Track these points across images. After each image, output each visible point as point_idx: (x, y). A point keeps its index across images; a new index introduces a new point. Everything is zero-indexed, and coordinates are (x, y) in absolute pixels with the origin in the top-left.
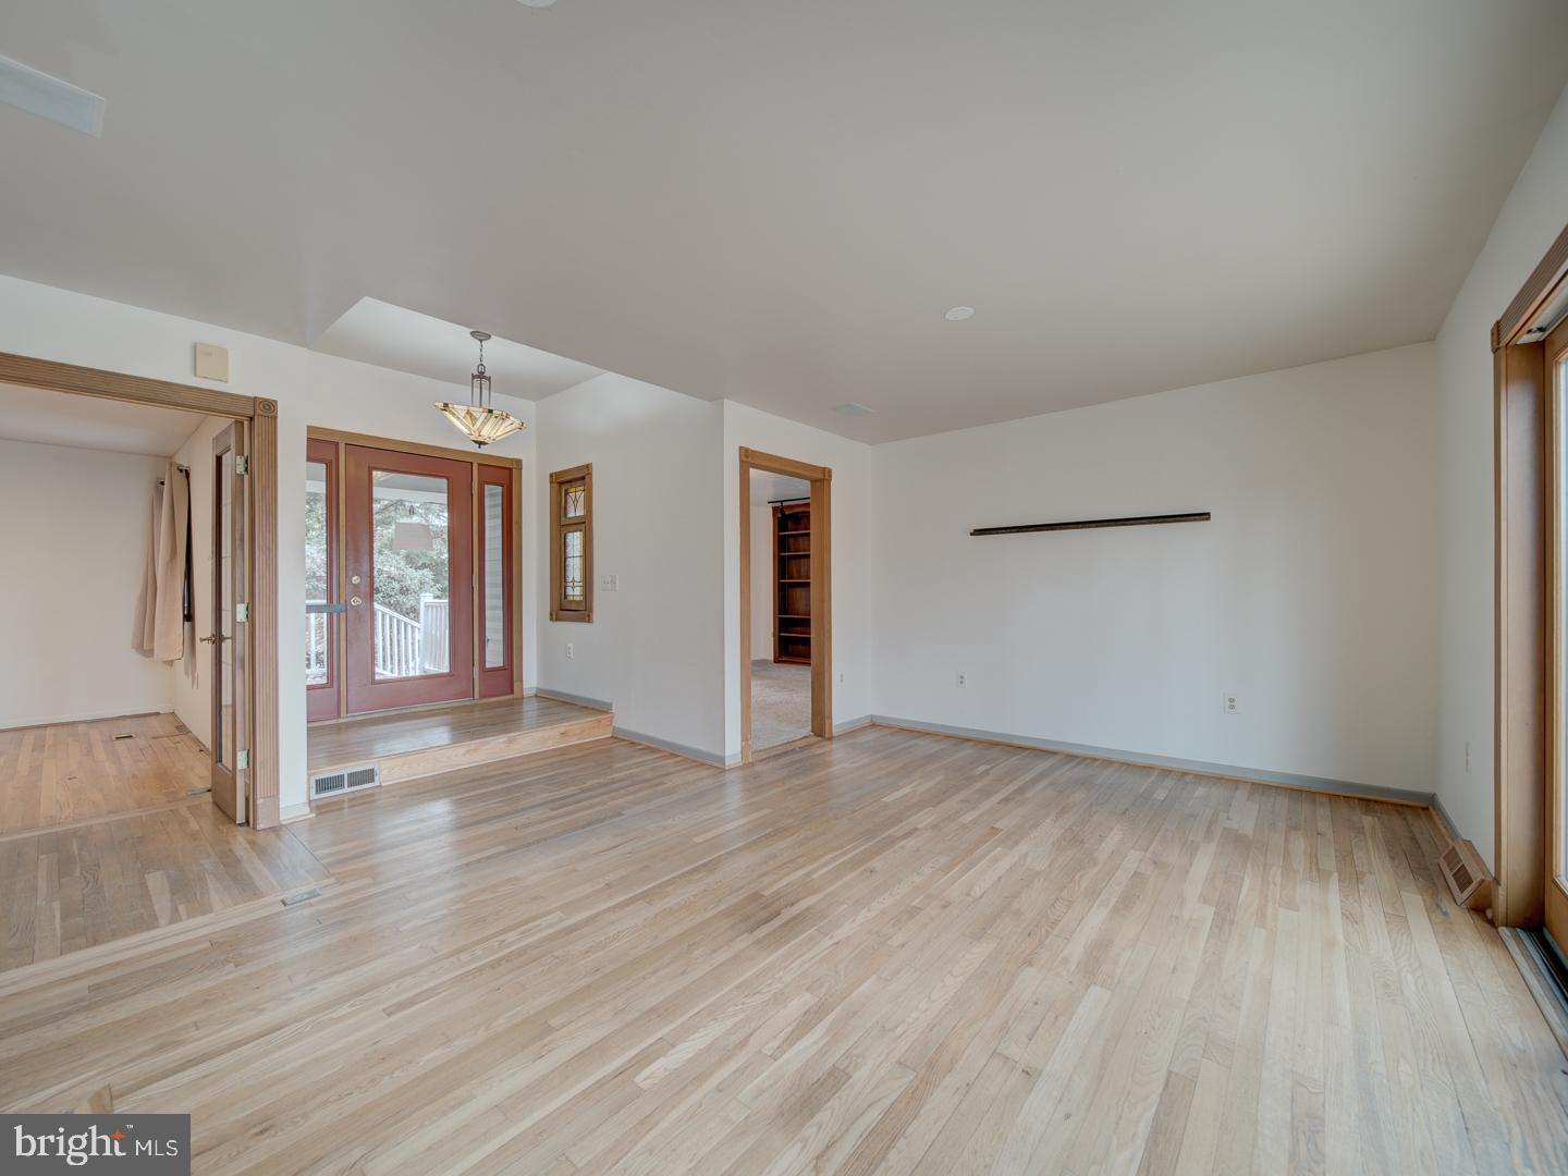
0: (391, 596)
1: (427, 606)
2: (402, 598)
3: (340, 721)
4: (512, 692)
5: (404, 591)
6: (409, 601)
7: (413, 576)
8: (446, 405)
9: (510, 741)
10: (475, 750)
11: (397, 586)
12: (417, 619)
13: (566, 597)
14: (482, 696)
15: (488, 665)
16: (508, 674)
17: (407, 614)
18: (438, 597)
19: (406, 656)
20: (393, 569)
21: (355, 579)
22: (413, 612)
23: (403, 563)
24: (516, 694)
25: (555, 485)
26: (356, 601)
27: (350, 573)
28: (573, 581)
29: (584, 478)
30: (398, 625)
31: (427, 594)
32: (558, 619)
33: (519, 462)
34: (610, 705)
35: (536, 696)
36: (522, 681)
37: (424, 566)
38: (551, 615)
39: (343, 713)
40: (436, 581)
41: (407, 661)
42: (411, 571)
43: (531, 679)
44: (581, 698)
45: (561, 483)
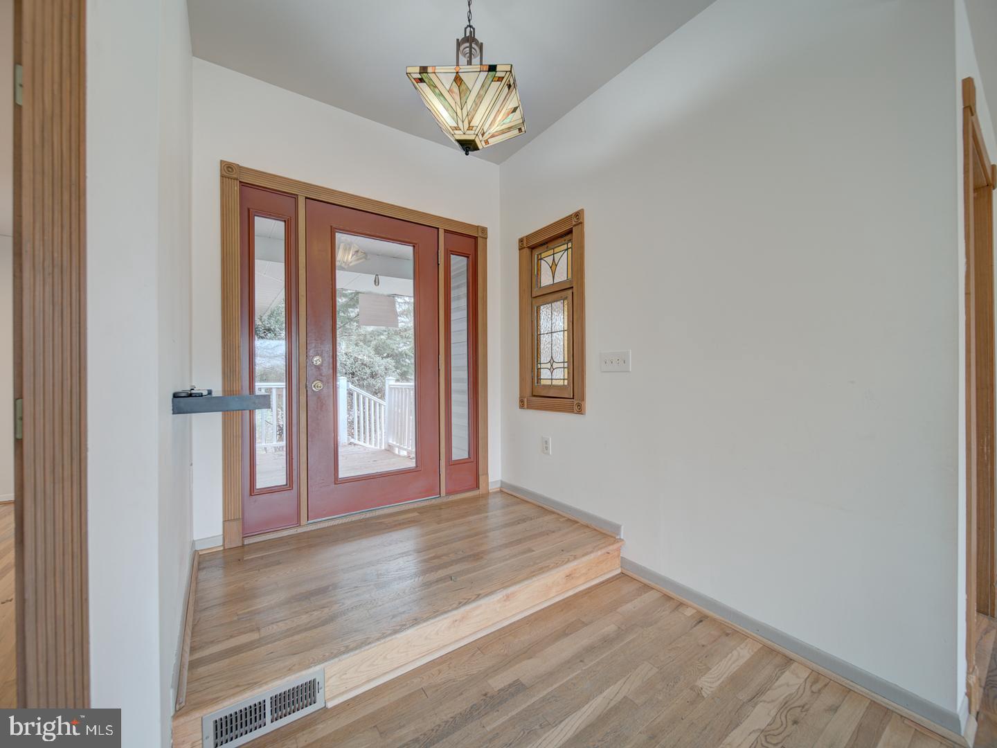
0: (364, 379)
1: (391, 389)
2: (372, 381)
3: (300, 530)
4: (477, 487)
5: (373, 376)
6: (377, 383)
7: (380, 363)
8: (424, 70)
9: (508, 597)
10: (463, 618)
11: (368, 371)
12: (382, 397)
13: (539, 379)
14: (449, 493)
15: (455, 457)
16: (474, 465)
17: (375, 393)
18: (398, 380)
19: (375, 427)
20: (365, 357)
21: (317, 360)
22: (379, 392)
23: (373, 352)
24: (482, 490)
25: (527, 251)
26: (317, 386)
27: (311, 353)
28: (552, 361)
29: (570, 232)
30: (369, 403)
31: (391, 378)
32: (531, 407)
33: (484, 230)
34: (618, 528)
35: (501, 491)
36: (487, 474)
37: (388, 356)
38: (522, 401)
39: (304, 520)
40: (397, 368)
41: (375, 431)
42: (378, 359)
43: (496, 472)
44: (570, 509)
45: (532, 248)
